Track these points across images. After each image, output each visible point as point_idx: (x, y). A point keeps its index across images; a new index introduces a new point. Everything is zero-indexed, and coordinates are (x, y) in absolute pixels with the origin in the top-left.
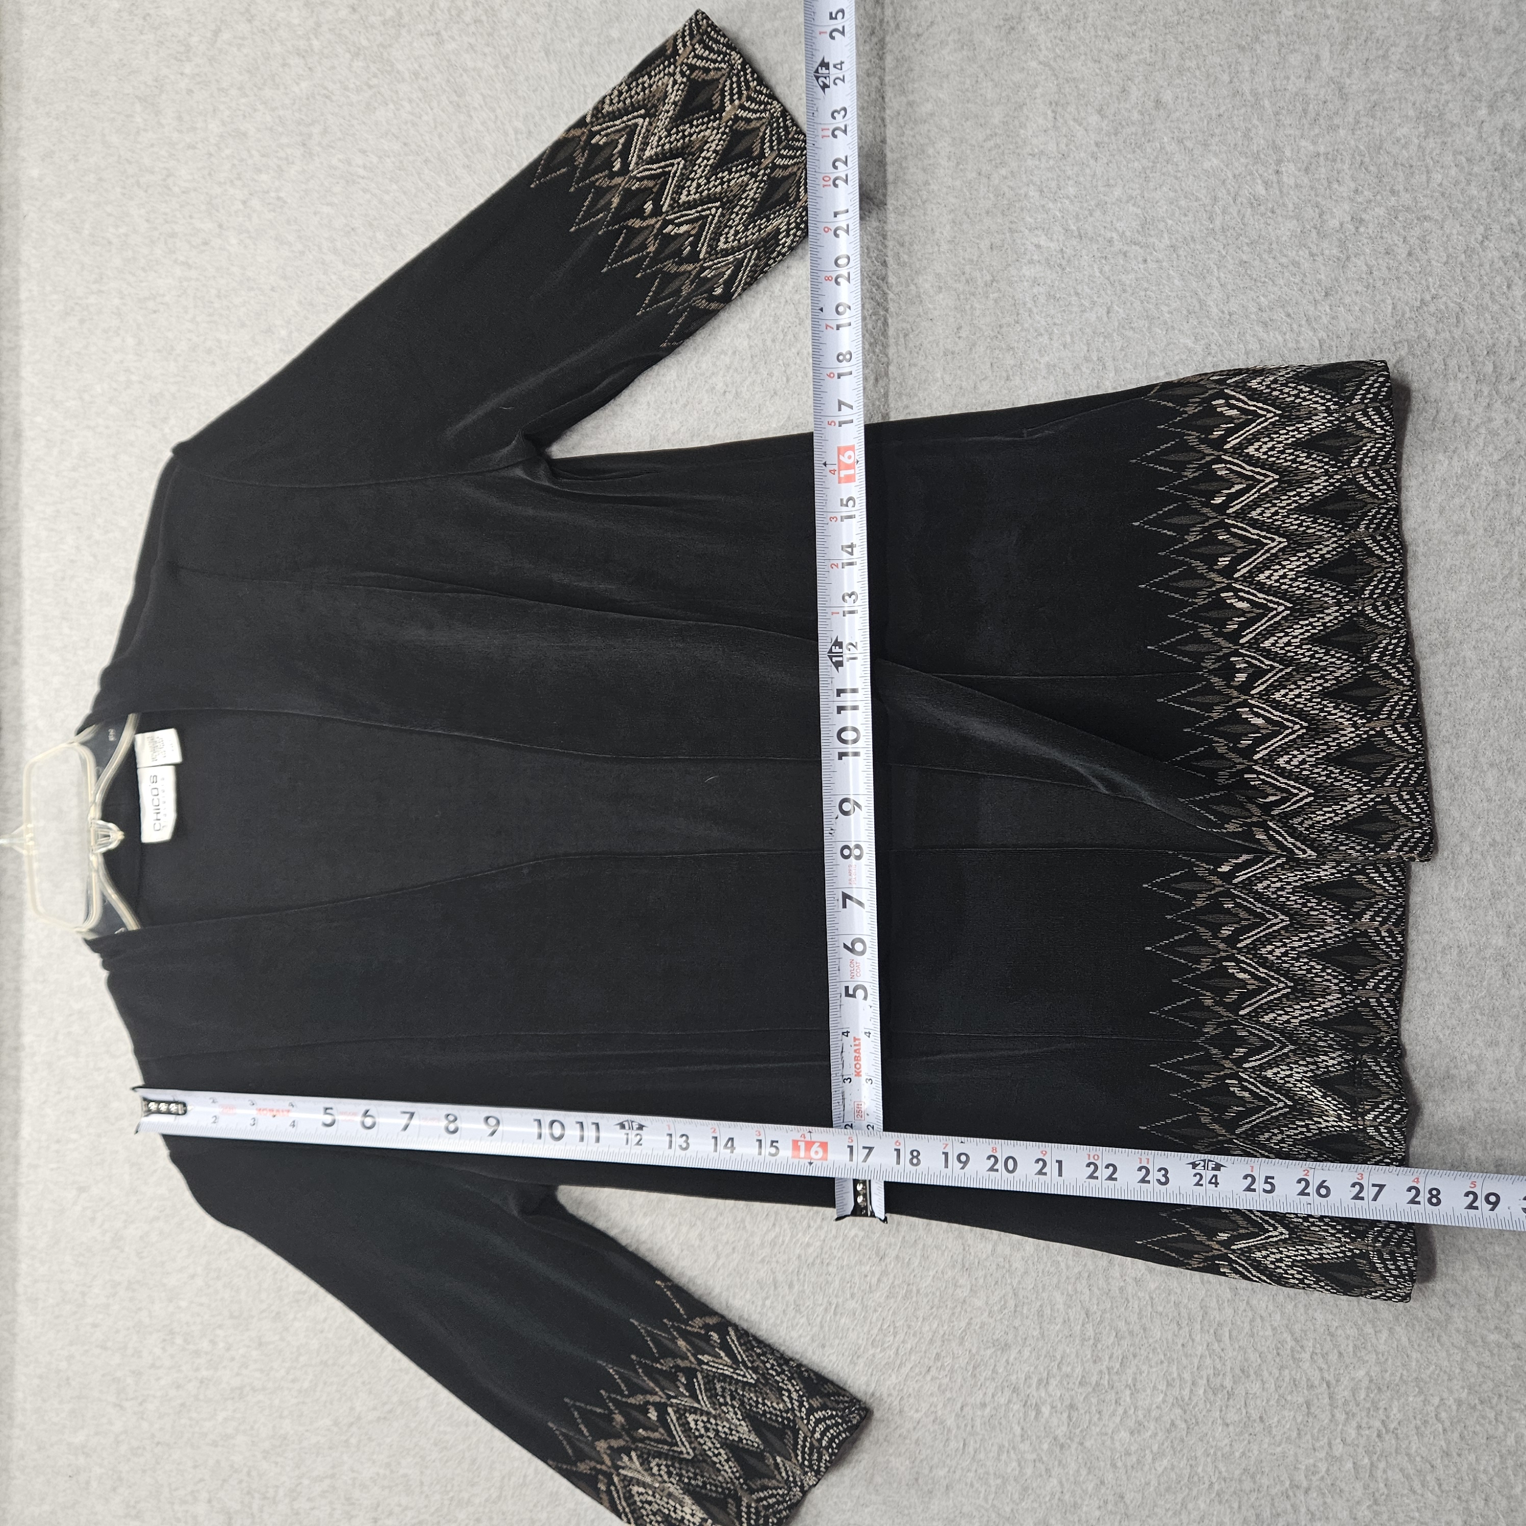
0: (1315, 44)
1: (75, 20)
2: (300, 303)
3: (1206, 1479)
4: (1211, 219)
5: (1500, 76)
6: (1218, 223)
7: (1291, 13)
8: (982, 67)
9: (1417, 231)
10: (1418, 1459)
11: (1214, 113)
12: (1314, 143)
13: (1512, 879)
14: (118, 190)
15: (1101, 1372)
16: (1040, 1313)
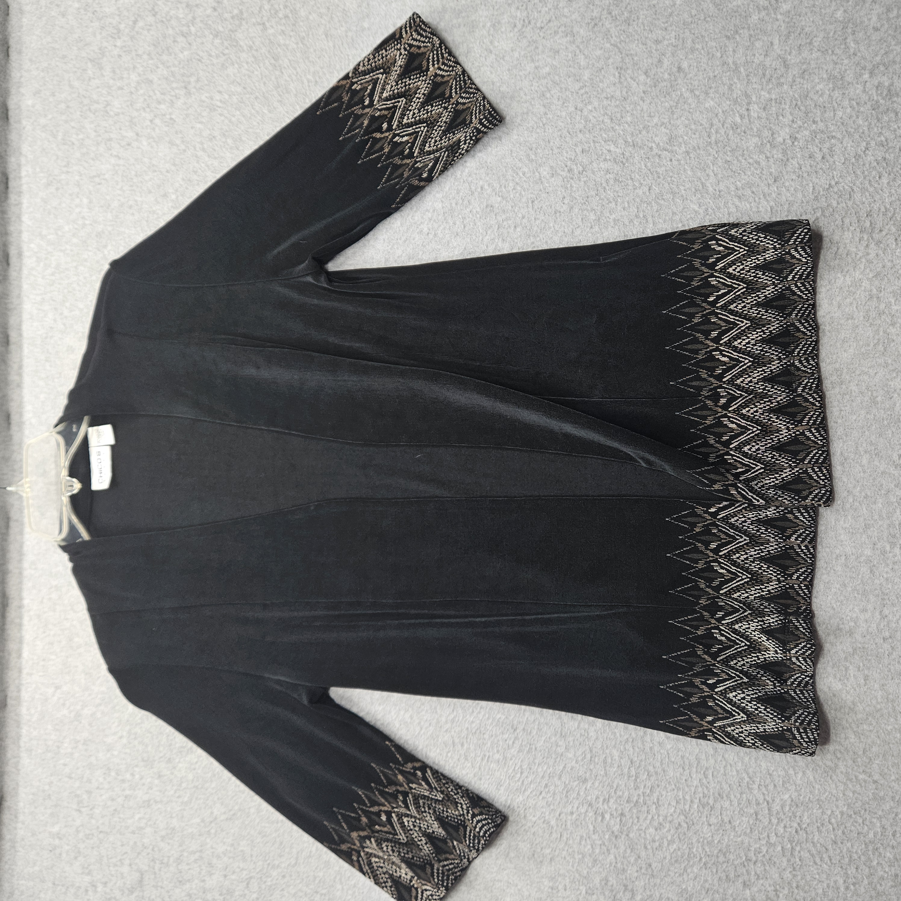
0: (770, 35)
1: (53, 14)
2: (183, 179)
3: (698, 855)
4: (709, 136)
5: (876, 55)
6: (713, 138)
7: (757, 18)
8: (578, 47)
9: (827, 145)
10: (819, 845)
11: (711, 75)
12: (769, 93)
13: (876, 517)
14: (78, 113)
15: (639, 795)
16: (605, 762)
